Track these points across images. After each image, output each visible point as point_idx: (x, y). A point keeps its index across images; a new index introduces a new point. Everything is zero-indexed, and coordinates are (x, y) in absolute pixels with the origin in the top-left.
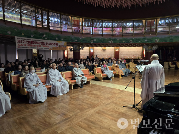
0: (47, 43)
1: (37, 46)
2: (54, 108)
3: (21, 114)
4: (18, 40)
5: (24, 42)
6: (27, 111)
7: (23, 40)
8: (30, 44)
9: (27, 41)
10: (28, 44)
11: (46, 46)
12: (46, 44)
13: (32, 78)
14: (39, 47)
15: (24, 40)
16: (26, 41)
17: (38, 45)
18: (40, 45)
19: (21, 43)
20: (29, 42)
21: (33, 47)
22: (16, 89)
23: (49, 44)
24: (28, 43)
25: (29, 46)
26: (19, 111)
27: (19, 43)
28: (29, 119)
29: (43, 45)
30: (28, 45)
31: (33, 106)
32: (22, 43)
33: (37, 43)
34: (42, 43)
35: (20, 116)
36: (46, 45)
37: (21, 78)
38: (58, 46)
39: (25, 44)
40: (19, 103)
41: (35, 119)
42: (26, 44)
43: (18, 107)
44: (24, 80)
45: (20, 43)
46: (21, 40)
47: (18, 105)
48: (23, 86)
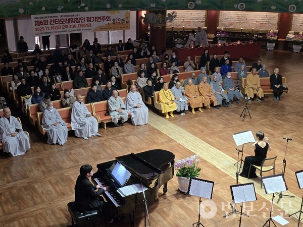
0: (89, 19)
1: (69, 26)
2: (71, 153)
3: (38, 155)
4: (36, 21)
5: (46, 23)
6: (45, 152)
7: (43, 20)
8: (57, 25)
9: (51, 21)
10: (52, 26)
11: (87, 25)
12: (86, 20)
13: (50, 115)
14: (72, 29)
15: (46, 19)
16: (49, 19)
17: (71, 24)
18: (76, 23)
19: (41, 26)
20: (55, 21)
21: (62, 30)
22: (34, 124)
23: (92, 19)
24: (52, 23)
25: (55, 30)
26: (38, 151)
27: (37, 27)
28: (45, 161)
29: (80, 23)
30: (53, 28)
31: (50, 147)
32: (43, 26)
33: (69, 21)
34: (78, 20)
35: (38, 156)
36: (86, 23)
37: (39, 114)
38: (112, 21)
39: (47, 26)
40: (38, 141)
41: (50, 162)
42: (49, 26)
43: (36, 147)
44: (42, 116)
45: (39, 27)
46: (40, 20)
47: (37, 144)
48: (41, 123)
